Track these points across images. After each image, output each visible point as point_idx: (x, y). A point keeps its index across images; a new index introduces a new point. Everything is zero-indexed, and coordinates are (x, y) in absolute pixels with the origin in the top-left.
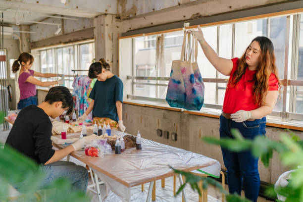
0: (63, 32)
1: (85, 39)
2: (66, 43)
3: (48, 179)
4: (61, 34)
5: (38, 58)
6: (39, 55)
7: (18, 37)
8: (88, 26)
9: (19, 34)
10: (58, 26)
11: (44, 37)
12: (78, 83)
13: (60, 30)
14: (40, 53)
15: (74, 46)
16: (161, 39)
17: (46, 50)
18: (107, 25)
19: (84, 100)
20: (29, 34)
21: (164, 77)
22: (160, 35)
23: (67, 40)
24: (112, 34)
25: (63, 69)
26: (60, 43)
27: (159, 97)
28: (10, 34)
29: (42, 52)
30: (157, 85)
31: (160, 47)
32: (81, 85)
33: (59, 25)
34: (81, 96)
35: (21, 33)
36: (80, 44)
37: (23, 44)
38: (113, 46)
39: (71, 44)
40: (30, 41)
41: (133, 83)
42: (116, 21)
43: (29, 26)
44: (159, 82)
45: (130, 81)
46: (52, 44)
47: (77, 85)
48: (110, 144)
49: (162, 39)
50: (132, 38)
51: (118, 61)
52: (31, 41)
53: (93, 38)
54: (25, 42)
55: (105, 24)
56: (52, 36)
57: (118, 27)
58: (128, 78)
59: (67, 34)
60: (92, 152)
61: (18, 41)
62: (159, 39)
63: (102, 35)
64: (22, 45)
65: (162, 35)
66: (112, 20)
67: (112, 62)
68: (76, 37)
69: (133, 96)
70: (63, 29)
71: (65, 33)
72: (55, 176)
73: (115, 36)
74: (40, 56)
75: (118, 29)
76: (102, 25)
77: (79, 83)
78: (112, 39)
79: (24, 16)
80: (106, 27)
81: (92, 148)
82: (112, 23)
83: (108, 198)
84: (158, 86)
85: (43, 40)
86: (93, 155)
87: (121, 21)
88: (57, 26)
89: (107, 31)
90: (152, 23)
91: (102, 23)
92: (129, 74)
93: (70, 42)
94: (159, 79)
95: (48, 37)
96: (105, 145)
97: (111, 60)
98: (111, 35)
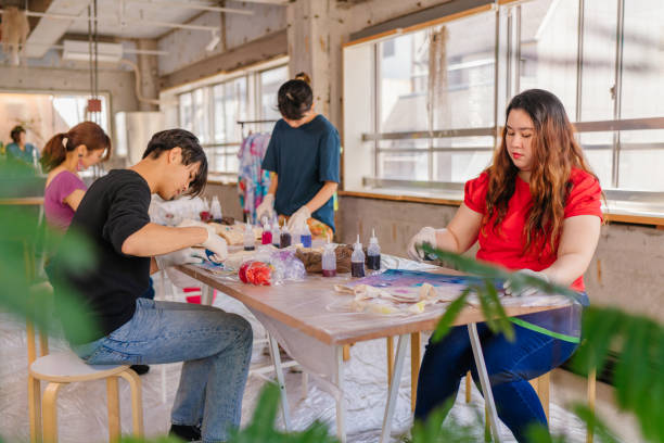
0: (225, 46)
1: (270, 58)
2: (230, 70)
3: (156, 338)
4: (220, 51)
5: (176, 110)
6: (175, 103)
7: (132, 66)
8: (275, 27)
9: (135, 59)
10: (214, 33)
11: (186, 61)
12: (251, 151)
13: (216, 41)
14: (178, 100)
15: (247, 76)
16: (439, 37)
17: (192, 91)
18: (317, 17)
19: (263, 188)
20: (156, 56)
21: (448, 128)
22: (438, 28)
23: (234, 63)
24: (329, 37)
25: (225, 131)
26: (219, 71)
27: (435, 179)
28: (116, 60)
29: (183, 97)
30: (432, 150)
31: (438, 57)
32: (256, 153)
33: (215, 30)
34: (256, 179)
35: (139, 56)
36: (261, 72)
37: (144, 81)
38: (329, 65)
39: (240, 72)
40: (157, 76)
41: (377, 151)
42: (338, 7)
43: (156, 41)
44: (436, 142)
45: (369, 146)
46: (202, 76)
47: (248, 155)
48: (302, 261)
49: (443, 39)
50: (373, 42)
51: (341, 100)
52: (161, 74)
53: (286, 54)
54: (147, 77)
55: (312, 15)
56: (202, 58)
57: (341, 21)
58: (365, 138)
59: (232, 51)
60: (256, 272)
61: (133, 74)
62: (435, 38)
63: (305, 41)
64: (141, 83)
65: (443, 29)
66: (328, 5)
67: (329, 101)
68: (251, 56)
69: (376, 181)
70: (224, 40)
71: (230, 47)
72: (171, 334)
73: (336, 41)
74: (178, 107)
75: (341, 25)
76: (306, 18)
77: (254, 148)
78: (329, 49)
79: (142, 16)
80: (314, 22)
81: (256, 264)
82: (328, 11)
83: (308, 401)
84: (435, 154)
85: (184, 70)
86: (256, 282)
87: (348, 8)
88: (210, 32)
89: (317, 31)
90: (419, 4)
91: (306, 13)
92: (368, 129)
93: (239, 66)
94: (437, 134)
95: (195, 60)
96: (289, 259)
97: (326, 98)
98: (325, 39)
